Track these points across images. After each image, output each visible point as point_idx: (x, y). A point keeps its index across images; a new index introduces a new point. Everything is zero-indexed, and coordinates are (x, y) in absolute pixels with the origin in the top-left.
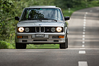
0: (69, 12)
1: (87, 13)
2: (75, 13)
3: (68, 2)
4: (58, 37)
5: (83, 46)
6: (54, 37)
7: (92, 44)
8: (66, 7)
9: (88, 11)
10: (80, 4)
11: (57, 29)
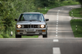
0: (46, 9)
1: (59, 11)
2: (50, 10)
3: (45, 2)
4: (42, 31)
5: (57, 36)
6: (39, 31)
7: (63, 34)
8: (43, 6)
9: (60, 9)
10: (54, 3)
11: (41, 26)
